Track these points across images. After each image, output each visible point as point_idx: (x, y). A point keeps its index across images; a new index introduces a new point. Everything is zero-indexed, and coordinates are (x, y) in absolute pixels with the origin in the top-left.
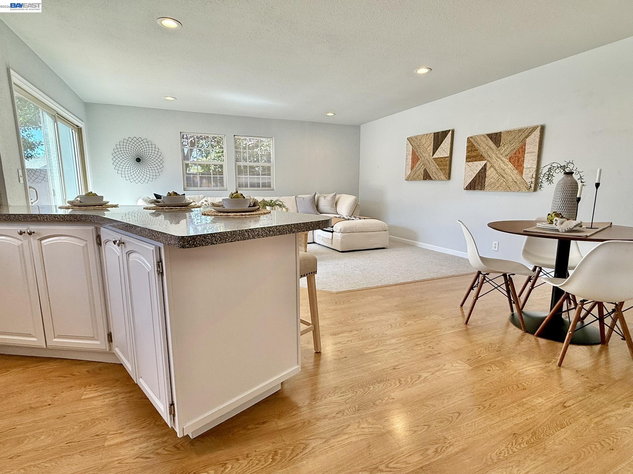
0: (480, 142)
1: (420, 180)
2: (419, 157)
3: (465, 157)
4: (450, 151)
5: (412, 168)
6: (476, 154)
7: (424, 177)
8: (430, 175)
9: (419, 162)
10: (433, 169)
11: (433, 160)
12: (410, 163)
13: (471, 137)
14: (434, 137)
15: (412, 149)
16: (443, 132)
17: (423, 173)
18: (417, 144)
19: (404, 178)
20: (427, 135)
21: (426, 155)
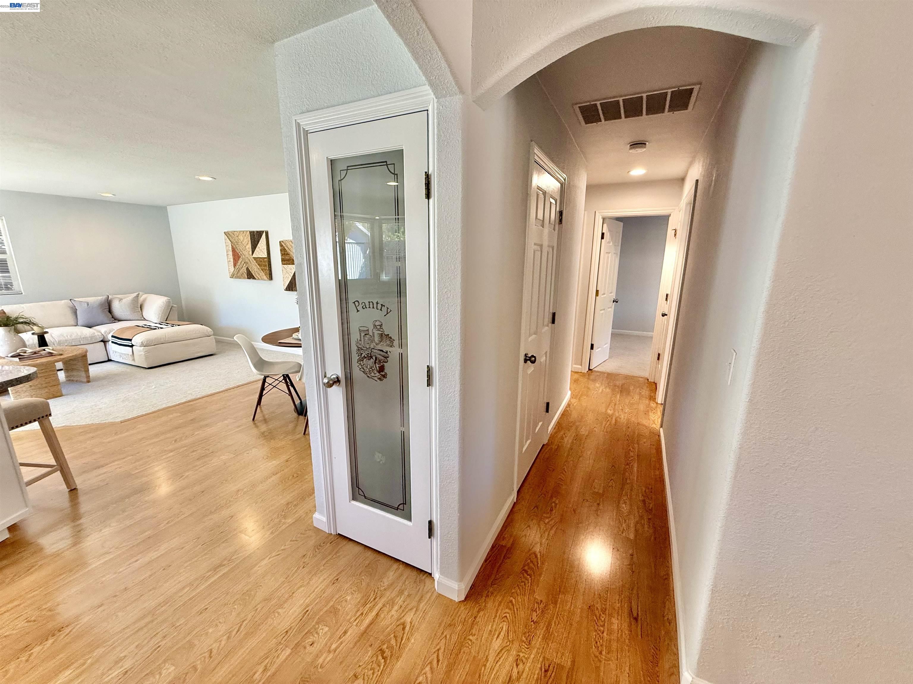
0: (289, 247)
1: (244, 278)
2: (239, 254)
3: (281, 260)
4: (267, 252)
5: (235, 265)
6: (288, 258)
7: (248, 276)
8: (253, 274)
9: (241, 260)
10: (255, 269)
11: (253, 260)
12: (232, 260)
13: (282, 242)
14: (251, 236)
15: (232, 245)
16: (257, 232)
17: (246, 272)
18: (235, 240)
19: (228, 276)
20: (243, 232)
21: (246, 253)
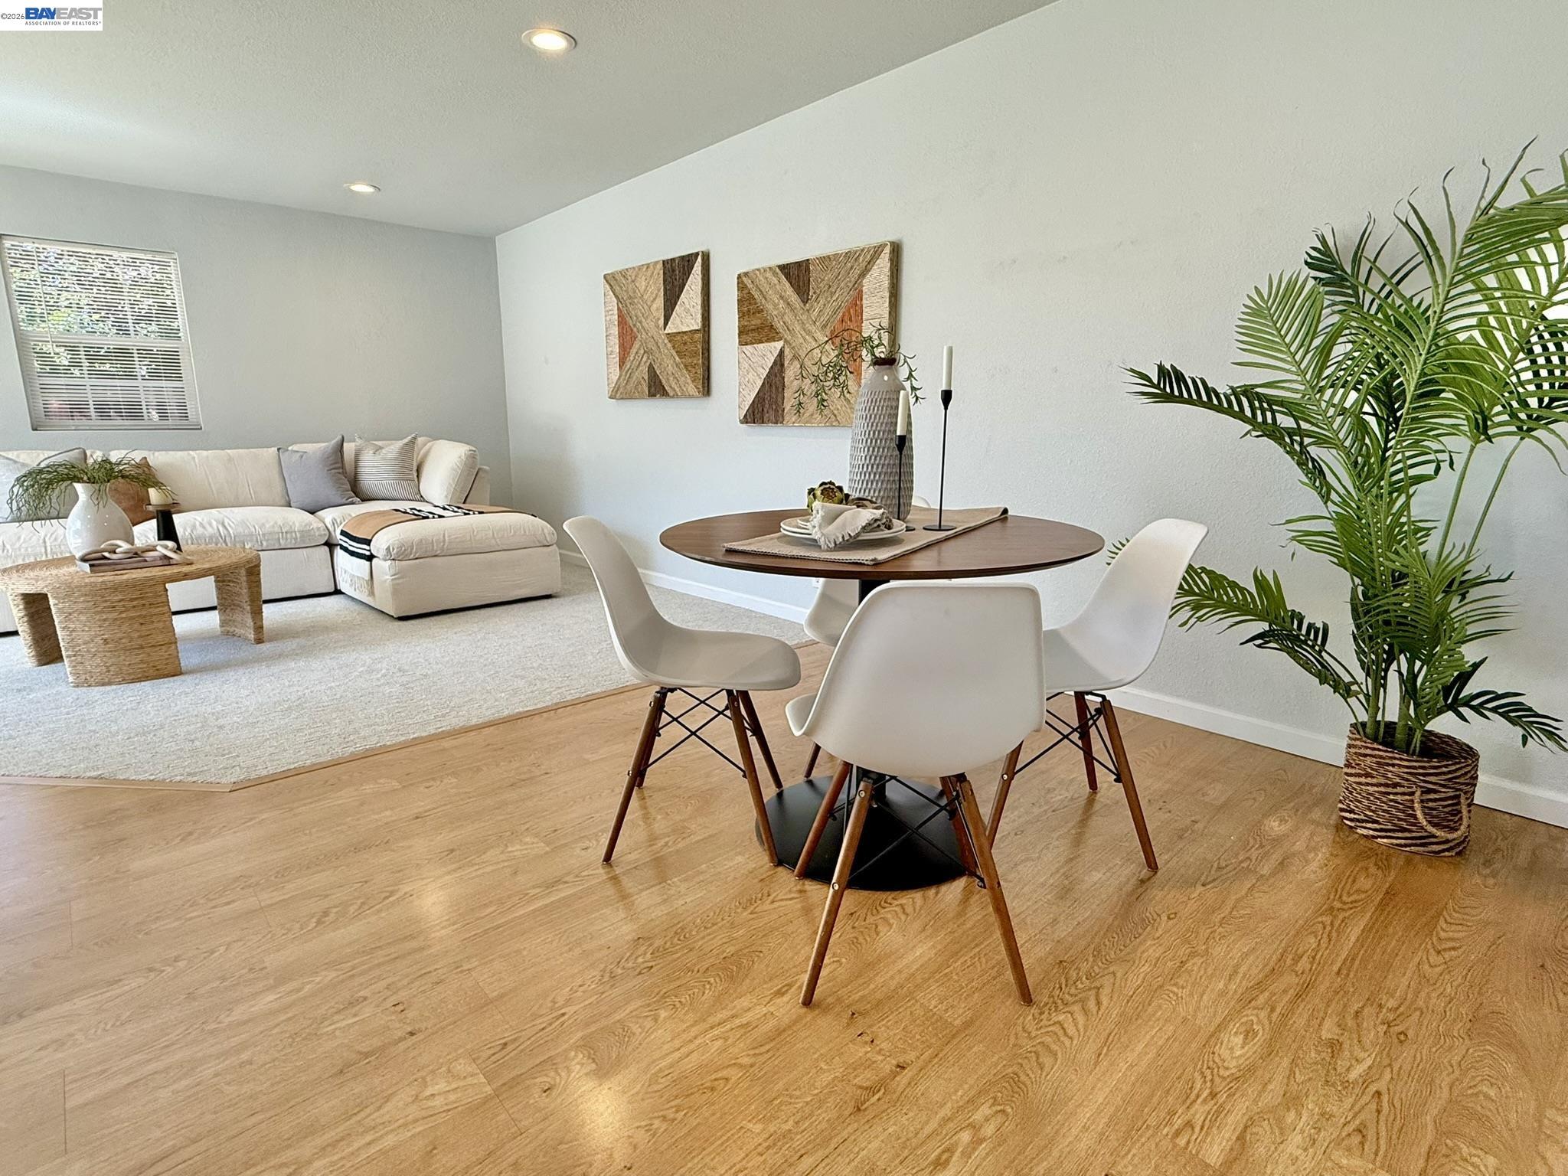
0: (765, 287)
1: (641, 398)
2: (635, 330)
3: (737, 332)
4: (703, 315)
5: (621, 365)
6: (758, 322)
7: (650, 387)
8: (664, 382)
9: (637, 345)
10: (669, 366)
11: (666, 341)
12: (617, 349)
13: (746, 274)
14: (664, 273)
15: (619, 309)
16: (682, 258)
17: (646, 378)
18: (627, 291)
19: (606, 391)
20: (648, 266)
21: (649, 324)
